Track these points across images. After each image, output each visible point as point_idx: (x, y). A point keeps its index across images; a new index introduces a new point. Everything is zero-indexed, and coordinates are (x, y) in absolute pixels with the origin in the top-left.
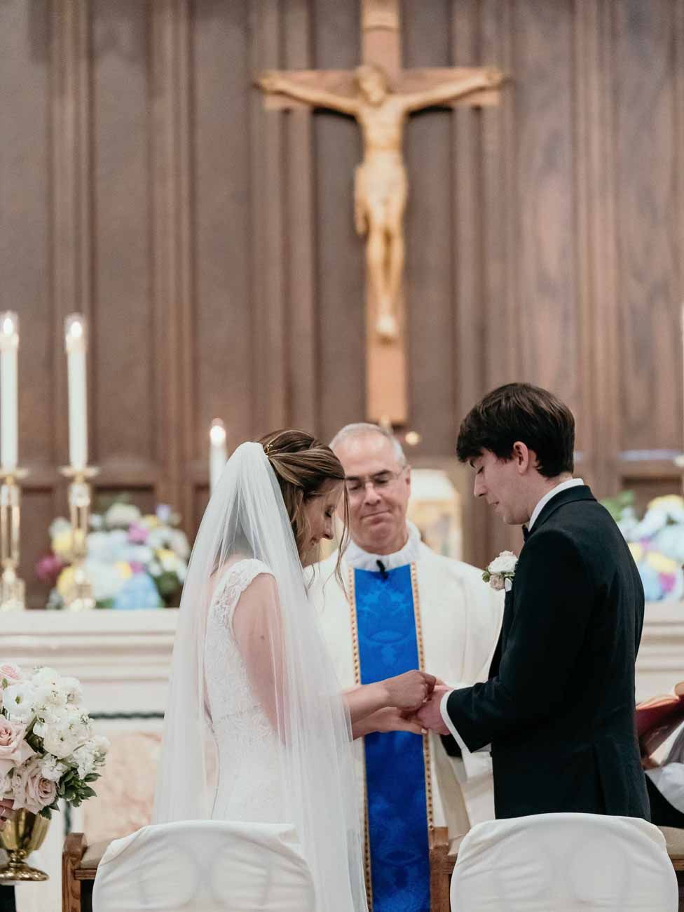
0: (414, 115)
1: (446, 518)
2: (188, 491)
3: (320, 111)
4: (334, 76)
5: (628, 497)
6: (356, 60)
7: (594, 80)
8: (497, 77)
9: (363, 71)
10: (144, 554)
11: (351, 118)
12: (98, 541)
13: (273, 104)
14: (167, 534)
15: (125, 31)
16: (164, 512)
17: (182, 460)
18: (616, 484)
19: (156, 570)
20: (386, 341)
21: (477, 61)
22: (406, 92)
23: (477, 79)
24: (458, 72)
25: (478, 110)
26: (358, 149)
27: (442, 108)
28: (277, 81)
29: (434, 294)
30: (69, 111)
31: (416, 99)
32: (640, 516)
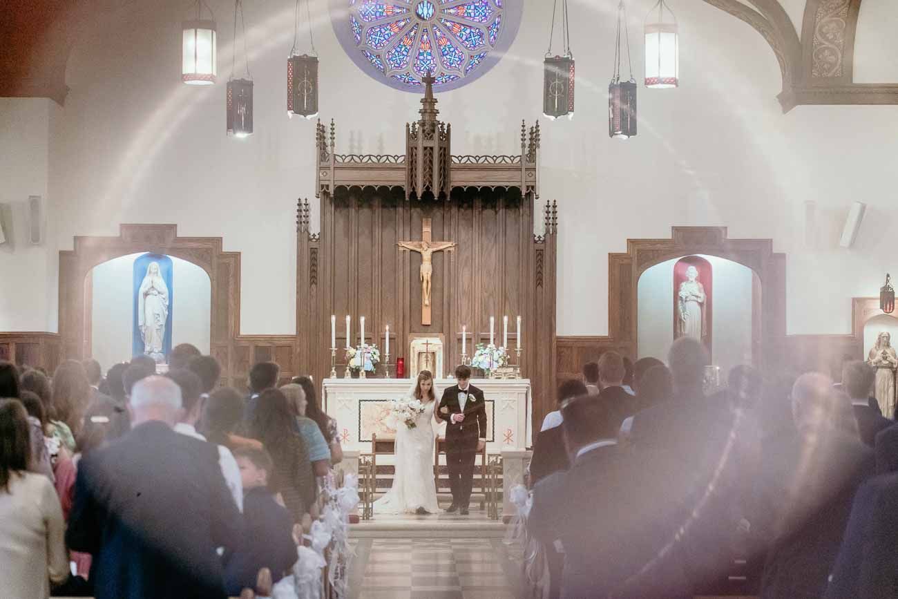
0: (433, 252)
1: (440, 348)
2: (379, 340)
3: (411, 250)
4: (416, 243)
5: (482, 344)
6: (422, 240)
7: (477, 245)
8: (454, 244)
9: (422, 243)
10: (370, 355)
11: (420, 253)
12: (359, 352)
13: (401, 249)
14: (375, 350)
15: (367, 232)
16: (374, 345)
17: (378, 332)
18: (480, 340)
19: (372, 359)
20: (427, 306)
21: (449, 240)
22: (432, 248)
23: (449, 244)
24: (445, 242)
25: (449, 251)
26: (421, 260)
27: (441, 251)
28: (402, 243)
29: (438, 294)
30: (353, 249)
31: (435, 249)
32: (485, 349)
